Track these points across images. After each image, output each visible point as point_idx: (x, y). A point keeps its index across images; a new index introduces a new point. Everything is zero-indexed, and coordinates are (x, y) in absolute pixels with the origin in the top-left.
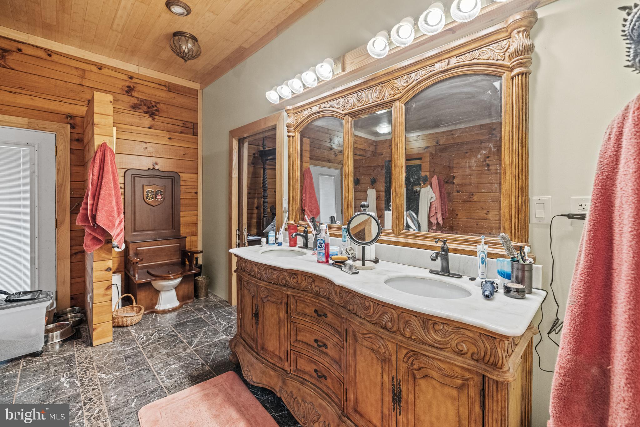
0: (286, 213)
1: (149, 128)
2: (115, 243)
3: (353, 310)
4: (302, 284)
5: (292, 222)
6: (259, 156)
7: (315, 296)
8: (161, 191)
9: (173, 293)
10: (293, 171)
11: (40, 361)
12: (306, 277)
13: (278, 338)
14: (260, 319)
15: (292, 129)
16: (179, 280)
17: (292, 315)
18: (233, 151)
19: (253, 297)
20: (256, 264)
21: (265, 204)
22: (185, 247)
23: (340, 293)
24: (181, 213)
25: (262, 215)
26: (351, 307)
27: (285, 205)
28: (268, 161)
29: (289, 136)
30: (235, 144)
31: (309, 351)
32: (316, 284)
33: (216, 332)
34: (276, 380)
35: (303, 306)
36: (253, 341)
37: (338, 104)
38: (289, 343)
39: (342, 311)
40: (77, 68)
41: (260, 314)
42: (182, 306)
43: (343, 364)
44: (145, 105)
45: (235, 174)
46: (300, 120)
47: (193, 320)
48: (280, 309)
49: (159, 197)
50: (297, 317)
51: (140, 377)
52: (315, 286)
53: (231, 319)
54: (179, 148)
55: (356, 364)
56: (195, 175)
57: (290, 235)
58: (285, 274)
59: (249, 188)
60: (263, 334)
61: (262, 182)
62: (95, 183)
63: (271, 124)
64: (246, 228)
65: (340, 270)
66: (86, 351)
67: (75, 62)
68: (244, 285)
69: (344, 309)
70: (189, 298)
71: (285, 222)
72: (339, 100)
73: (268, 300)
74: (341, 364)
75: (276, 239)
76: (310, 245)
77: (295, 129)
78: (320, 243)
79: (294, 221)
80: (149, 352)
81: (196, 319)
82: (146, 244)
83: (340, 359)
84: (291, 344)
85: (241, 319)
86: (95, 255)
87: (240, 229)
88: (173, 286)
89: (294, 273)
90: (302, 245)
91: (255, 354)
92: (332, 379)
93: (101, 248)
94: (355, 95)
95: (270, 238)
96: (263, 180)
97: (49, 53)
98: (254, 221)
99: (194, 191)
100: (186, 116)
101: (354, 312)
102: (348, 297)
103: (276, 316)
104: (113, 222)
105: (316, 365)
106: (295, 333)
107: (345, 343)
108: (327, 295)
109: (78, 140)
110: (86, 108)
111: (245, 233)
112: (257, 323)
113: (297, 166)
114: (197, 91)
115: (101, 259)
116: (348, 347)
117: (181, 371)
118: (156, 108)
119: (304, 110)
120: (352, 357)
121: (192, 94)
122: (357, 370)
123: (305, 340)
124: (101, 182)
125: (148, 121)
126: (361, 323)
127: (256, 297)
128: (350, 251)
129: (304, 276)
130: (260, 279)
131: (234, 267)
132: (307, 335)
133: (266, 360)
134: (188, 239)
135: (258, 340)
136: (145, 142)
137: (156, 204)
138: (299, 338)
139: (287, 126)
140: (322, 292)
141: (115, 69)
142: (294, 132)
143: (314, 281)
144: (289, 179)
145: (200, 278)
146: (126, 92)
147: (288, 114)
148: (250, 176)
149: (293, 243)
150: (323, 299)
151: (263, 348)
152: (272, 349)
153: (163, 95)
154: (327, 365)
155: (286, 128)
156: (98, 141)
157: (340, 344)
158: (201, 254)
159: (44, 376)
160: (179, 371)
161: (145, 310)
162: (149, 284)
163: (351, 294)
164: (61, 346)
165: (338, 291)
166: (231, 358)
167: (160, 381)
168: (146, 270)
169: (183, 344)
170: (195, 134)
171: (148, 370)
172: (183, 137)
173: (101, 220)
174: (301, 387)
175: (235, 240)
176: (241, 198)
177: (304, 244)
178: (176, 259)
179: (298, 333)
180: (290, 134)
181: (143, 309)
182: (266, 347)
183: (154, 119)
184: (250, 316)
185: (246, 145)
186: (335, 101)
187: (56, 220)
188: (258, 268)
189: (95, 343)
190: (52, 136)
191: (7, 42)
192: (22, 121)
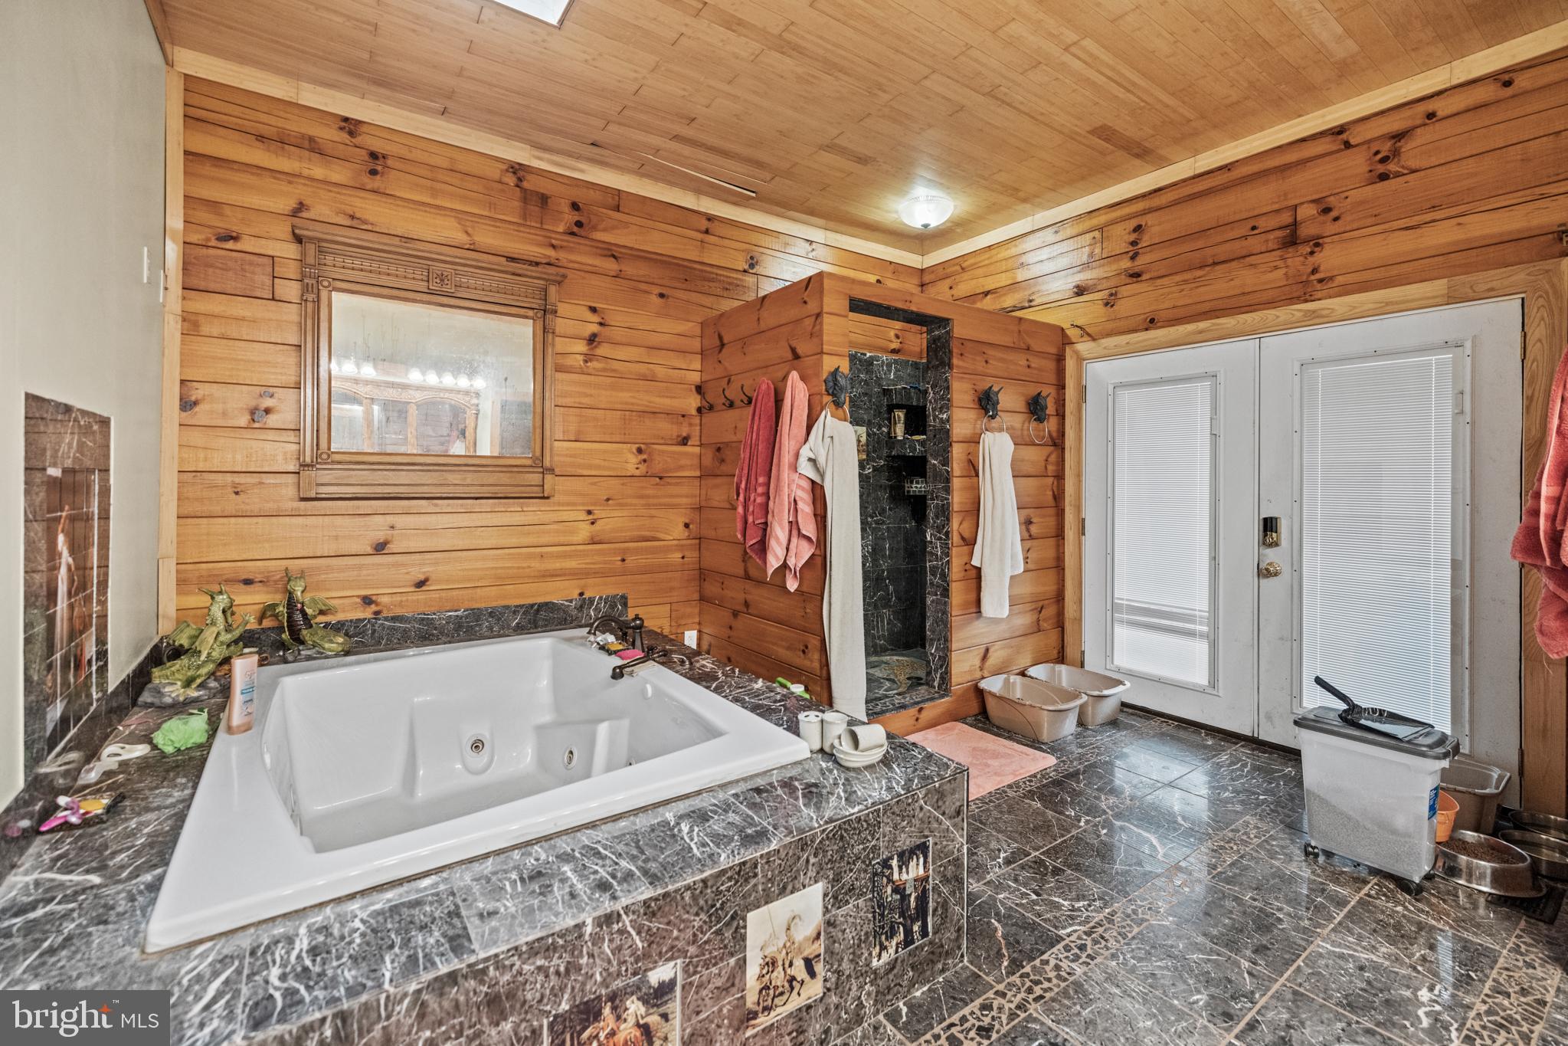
11: (1406, 908)
66: (1540, 973)
159: (1393, 950)
191: (1407, 113)
192: (1439, 286)
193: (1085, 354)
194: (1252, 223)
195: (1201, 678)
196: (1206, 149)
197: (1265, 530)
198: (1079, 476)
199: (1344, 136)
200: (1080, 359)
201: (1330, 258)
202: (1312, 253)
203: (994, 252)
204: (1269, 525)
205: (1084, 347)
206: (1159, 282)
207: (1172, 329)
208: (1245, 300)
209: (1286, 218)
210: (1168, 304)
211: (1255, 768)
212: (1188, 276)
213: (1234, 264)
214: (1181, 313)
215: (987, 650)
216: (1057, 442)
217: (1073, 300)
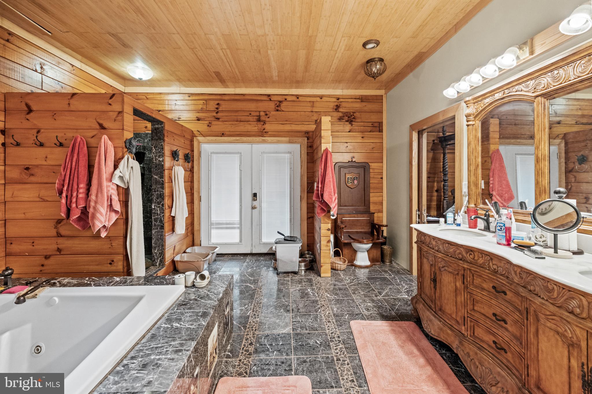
0: (466, 197)
1: (349, 132)
2: (332, 213)
3: (535, 290)
4: (479, 261)
5: (472, 205)
6: (438, 142)
7: (493, 273)
8: (357, 178)
9: (366, 254)
10: (472, 157)
11: (297, 277)
12: (483, 255)
13: (455, 304)
14: (438, 284)
15: (472, 118)
16: (370, 245)
17: (468, 286)
18: (413, 143)
19: (431, 265)
20: (434, 238)
21: (445, 188)
22: (373, 221)
23: (520, 274)
24: (371, 194)
25: (443, 198)
26: (532, 288)
27: (465, 189)
28: (448, 146)
29: (468, 125)
30: (415, 136)
31: (487, 322)
32: (494, 262)
33: (399, 291)
34: (453, 338)
35: (480, 280)
36: (432, 302)
37: (527, 87)
38: (466, 311)
39: (521, 290)
40: (310, 102)
41: (437, 280)
42: (372, 266)
43: (524, 341)
44: (346, 116)
45: (415, 162)
46: (481, 109)
47: (381, 277)
48: (457, 279)
49: (356, 182)
50: (474, 289)
51: (349, 303)
52: (493, 265)
53: (412, 285)
54: (369, 144)
55: (538, 343)
56: (381, 164)
57: (469, 217)
58: (462, 249)
59: (429, 173)
60: (440, 297)
61: (442, 166)
62: (322, 174)
63: (450, 115)
64: (426, 208)
65: (522, 253)
66: (318, 279)
67: (309, 98)
68: (423, 254)
69: (524, 289)
70: (378, 261)
71: (464, 205)
72: (528, 83)
73: (445, 270)
74: (522, 341)
75: (455, 220)
76: (492, 228)
77: (475, 118)
78: (500, 226)
79: (475, 205)
80: (353, 290)
81: (383, 278)
82: (347, 215)
83: (521, 335)
84: (467, 312)
85: (421, 282)
86: (322, 219)
87: (419, 209)
88: (366, 249)
89: (470, 250)
90: (483, 228)
91: (433, 313)
92: (513, 354)
93: (325, 215)
94: (549, 74)
95: (448, 219)
96: (443, 164)
97: (297, 96)
98: (434, 203)
99: (380, 177)
100: (374, 118)
101: (535, 293)
102: (529, 278)
103: (452, 284)
104: (331, 198)
105: (495, 337)
106: (472, 303)
107: (525, 321)
108: (506, 274)
109: (310, 147)
110: (315, 126)
111: (425, 214)
112: (435, 287)
113: (478, 153)
114: (382, 96)
115: (325, 222)
116: (529, 325)
117: (375, 309)
118: (353, 117)
119: (485, 99)
120: (533, 335)
121: (379, 99)
122: (540, 348)
123: (482, 311)
124: (326, 173)
125: (348, 127)
126: (543, 304)
127: (434, 265)
128: (541, 238)
129: (481, 253)
130: (438, 251)
131: (415, 239)
132: (485, 307)
133: (444, 320)
134: (376, 215)
135: (436, 302)
136: (347, 143)
137: (354, 187)
138: (476, 308)
139: (466, 116)
140: (500, 270)
141: (329, 96)
142: (473, 121)
143: (492, 259)
144: (469, 165)
145: (385, 247)
146: (336, 109)
147: (467, 105)
148: (430, 161)
149: (473, 225)
150: (501, 277)
151: (440, 310)
152: (449, 312)
153: (358, 105)
154: (506, 339)
155: (465, 118)
156: (323, 147)
157: (521, 322)
158: (386, 228)
159: (300, 285)
160: (373, 308)
161: (348, 263)
162: (349, 245)
163: (532, 276)
164: (305, 272)
165: (518, 272)
166: (413, 312)
167: (361, 310)
168: (348, 235)
169: (375, 292)
170: (381, 131)
171: (353, 300)
172: (372, 134)
173: (326, 198)
174: (478, 352)
175: (415, 217)
176: (421, 183)
177: (485, 227)
178: (367, 229)
179: (475, 303)
180: (469, 123)
181: (347, 262)
182: (443, 309)
183: (352, 125)
184: (429, 281)
185: (425, 136)
186: (523, 85)
187: (301, 196)
188: (436, 242)
189: (322, 275)
190: (298, 146)
191: (281, 97)
192: (287, 139)
193: (201, 141)
194: (250, 112)
195: (237, 240)
196: (239, 87)
197: (254, 196)
198: (199, 182)
199: (270, 97)
200: (199, 142)
201: (268, 127)
202: (263, 125)
203: (162, 96)
204: (255, 195)
205: (201, 138)
206: (225, 123)
207: (229, 138)
208: (248, 133)
209: (257, 114)
210: (228, 130)
211: (256, 260)
212: (234, 123)
213: (245, 123)
214: (232, 133)
215: (175, 246)
216: (192, 170)
217: (196, 122)
